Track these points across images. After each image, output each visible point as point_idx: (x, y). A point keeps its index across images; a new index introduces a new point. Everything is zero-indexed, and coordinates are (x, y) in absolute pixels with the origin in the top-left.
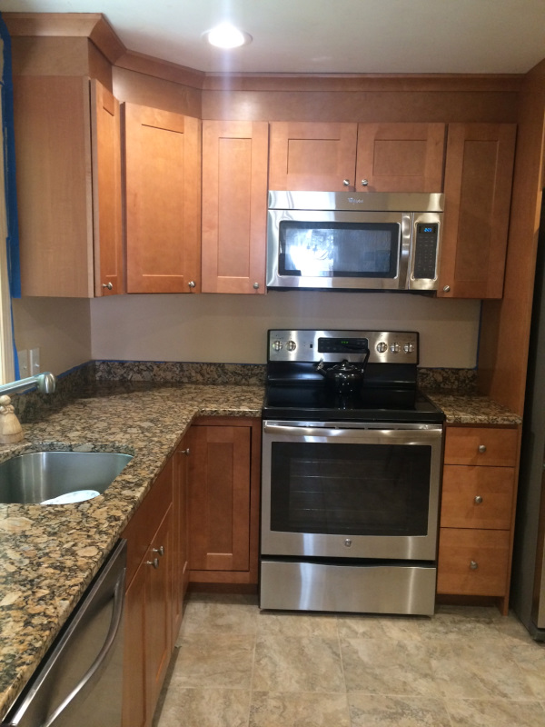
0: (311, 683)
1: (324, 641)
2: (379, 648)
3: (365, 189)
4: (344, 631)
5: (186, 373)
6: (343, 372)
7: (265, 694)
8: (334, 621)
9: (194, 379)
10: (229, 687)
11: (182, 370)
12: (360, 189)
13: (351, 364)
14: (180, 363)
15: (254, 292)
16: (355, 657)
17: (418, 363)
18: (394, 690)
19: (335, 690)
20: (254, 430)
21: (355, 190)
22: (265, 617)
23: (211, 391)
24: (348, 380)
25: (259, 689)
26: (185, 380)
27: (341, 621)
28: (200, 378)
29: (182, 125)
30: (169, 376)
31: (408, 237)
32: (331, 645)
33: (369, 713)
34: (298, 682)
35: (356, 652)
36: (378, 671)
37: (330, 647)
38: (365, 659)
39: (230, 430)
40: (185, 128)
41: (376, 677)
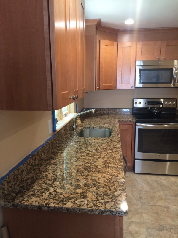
0: (153, 189)
1: (153, 180)
2: (169, 182)
3: (163, 59)
4: (159, 179)
5: (110, 111)
6: (156, 110)
7: (141, 191)
8: (155, 176)
9: (112, 113)
10: (132, 189)
11: (109, 111)
12: (162, 59)
13: (158, 108)
14: (108, 109)
16: (163, 184)
17: (176, 108)
18: (175, 191)
19: (159, 190)
21: (160, 60)
22: (136, 175)
23: (118, 116)
24: (157, 112)
25: (139, 190)
26: (110, 113)
27: (157, 176)
28: (114, 112)
29: (113, 44)
30: (105, 112)
31: (176, 72)
32: (156, 181)
33: (169, 195)
34: (149, 189)
35: (163, 183)
36: (170, 187)
37: (156, 182)
38: (166, 184)
39: (127, 126)
40: (114, 45)
41: (170, 188)
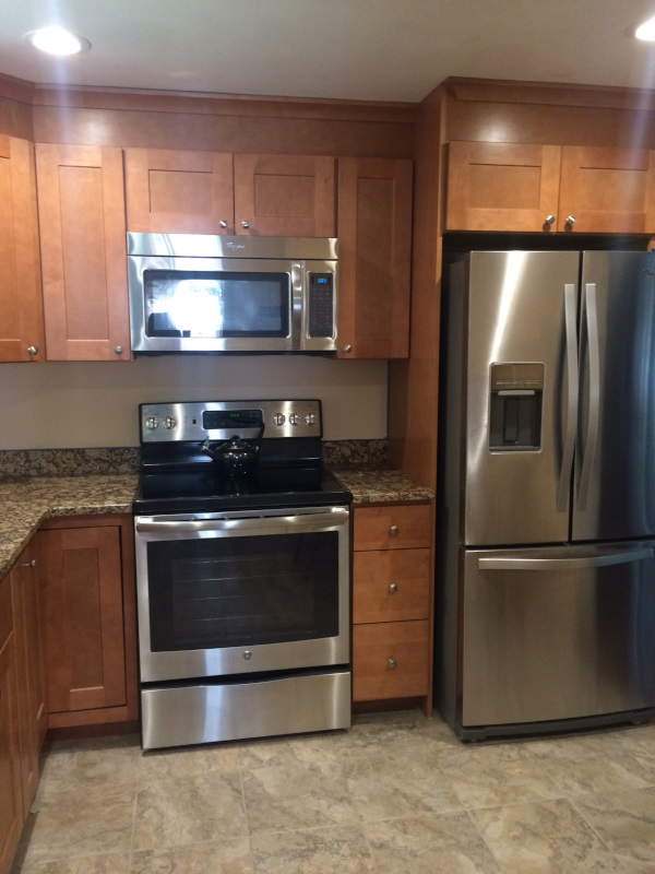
0: (206, 831)
1: (222, 777)
2: (288, 775)
3: (246, 232)
4: (247, 761)
5: (34, 463)
6: (234, 451)
7: (149, 853)
8: (235, 751)
9: (45, 471)
10: (103, 852)
11: (28, 461)
12: (241, 232)
13: (243, 441)
14: (26, 452)
15: (116, 358)
16: (259, 790)
17: (322, 436)
18: (306, 824)
19: (235, 834)
20: (124, 529)
21: (235, 234)
23: (67, 483)
24: (241, 460)
25: (141, 849)
26: (34, 472)
27: (243, 749)
28: (53, 469)
29: (8, 148)
30: (10, 468)
31: (300, 289)
32: (231, 781)
33: (276, 855)
34: (190, 832)
35: (261, 785)
36: (286, 804)
37: (230, 784)
38: (271, 790)
39: (93, 532)
40: (12, 151)
41: (284, 811)
